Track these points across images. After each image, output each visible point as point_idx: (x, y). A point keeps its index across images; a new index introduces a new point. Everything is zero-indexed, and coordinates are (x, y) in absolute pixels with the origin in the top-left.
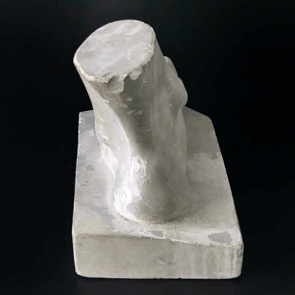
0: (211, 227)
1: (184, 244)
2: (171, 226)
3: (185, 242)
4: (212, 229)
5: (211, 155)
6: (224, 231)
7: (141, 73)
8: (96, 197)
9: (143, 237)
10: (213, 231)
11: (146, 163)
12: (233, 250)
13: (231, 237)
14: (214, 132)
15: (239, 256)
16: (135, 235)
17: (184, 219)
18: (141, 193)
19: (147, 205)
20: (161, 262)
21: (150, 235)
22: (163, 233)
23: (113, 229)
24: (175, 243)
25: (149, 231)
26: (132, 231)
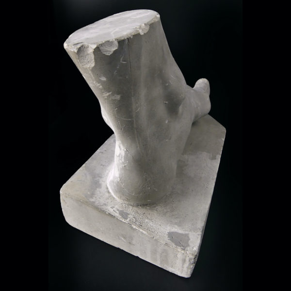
0: (176, 224)
1: (142, 233)
2: (141, 210)
3: (144, 232)
4: (176, 226)
5: (211, 156)
6: (187, 232)
7: (117, 48)
8: (102, 165)
9: (109, 214)
10: (176, 229)
11: (125, 150)
12: (186, 257)
13: (189, 241)
14: (224, 139)
15: (190, 264)
16: (104, 209)
17: (157, 207)
18: (120, 175)
19: (122, 187)
20: (122, 239)
21: (117, 214)
22: (129, 216)
23: (92, 197)
24: (135, 230)
25: (118, 210)
26: (105, 204)
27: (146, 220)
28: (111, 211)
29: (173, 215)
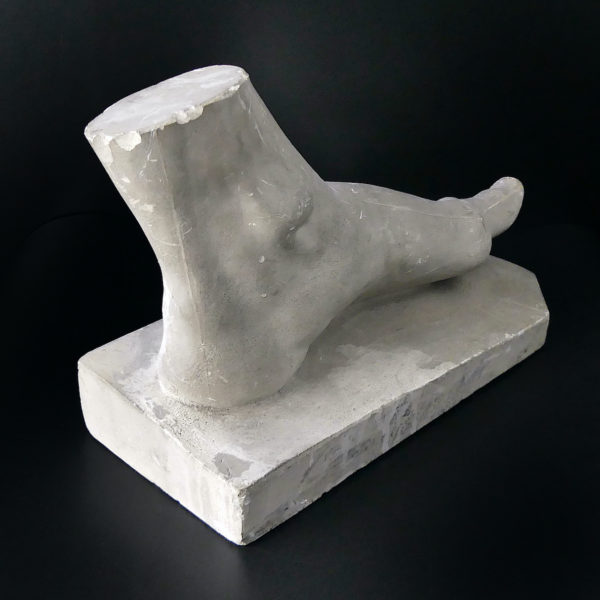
0: (242, 445)
2: (195, 414)
5: (429, 361)
6: (251, 460)
9: (138, 406)
10: (236, 452)
13: (245, 472)
16: (134, 398)
17: (226, 416)
20: (156, 459)
21: (149, 409)
22: (169, 416)
23: (123, 379)
24: (167, 437)
25: (154, 404)
26: (139, 392)
27: (195, 429)
28: (143, 403)
29: (247, 433)
